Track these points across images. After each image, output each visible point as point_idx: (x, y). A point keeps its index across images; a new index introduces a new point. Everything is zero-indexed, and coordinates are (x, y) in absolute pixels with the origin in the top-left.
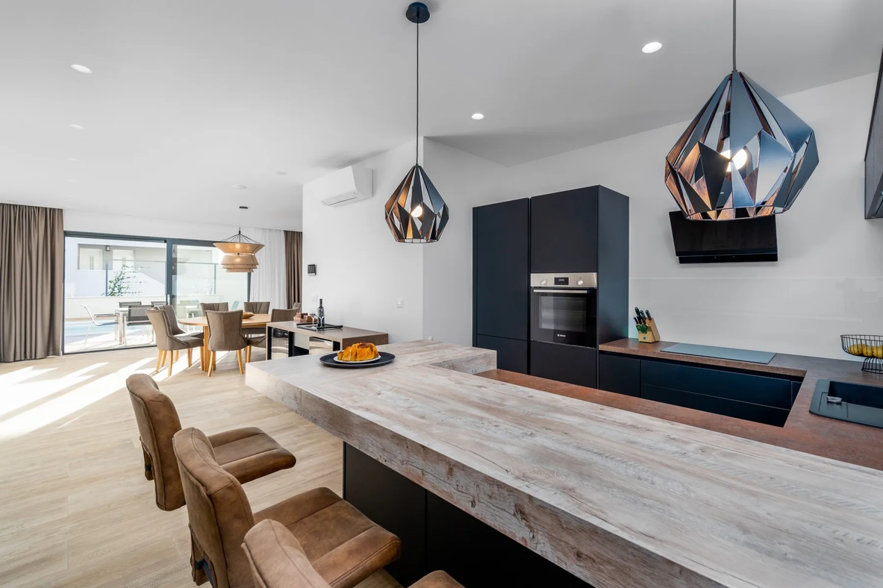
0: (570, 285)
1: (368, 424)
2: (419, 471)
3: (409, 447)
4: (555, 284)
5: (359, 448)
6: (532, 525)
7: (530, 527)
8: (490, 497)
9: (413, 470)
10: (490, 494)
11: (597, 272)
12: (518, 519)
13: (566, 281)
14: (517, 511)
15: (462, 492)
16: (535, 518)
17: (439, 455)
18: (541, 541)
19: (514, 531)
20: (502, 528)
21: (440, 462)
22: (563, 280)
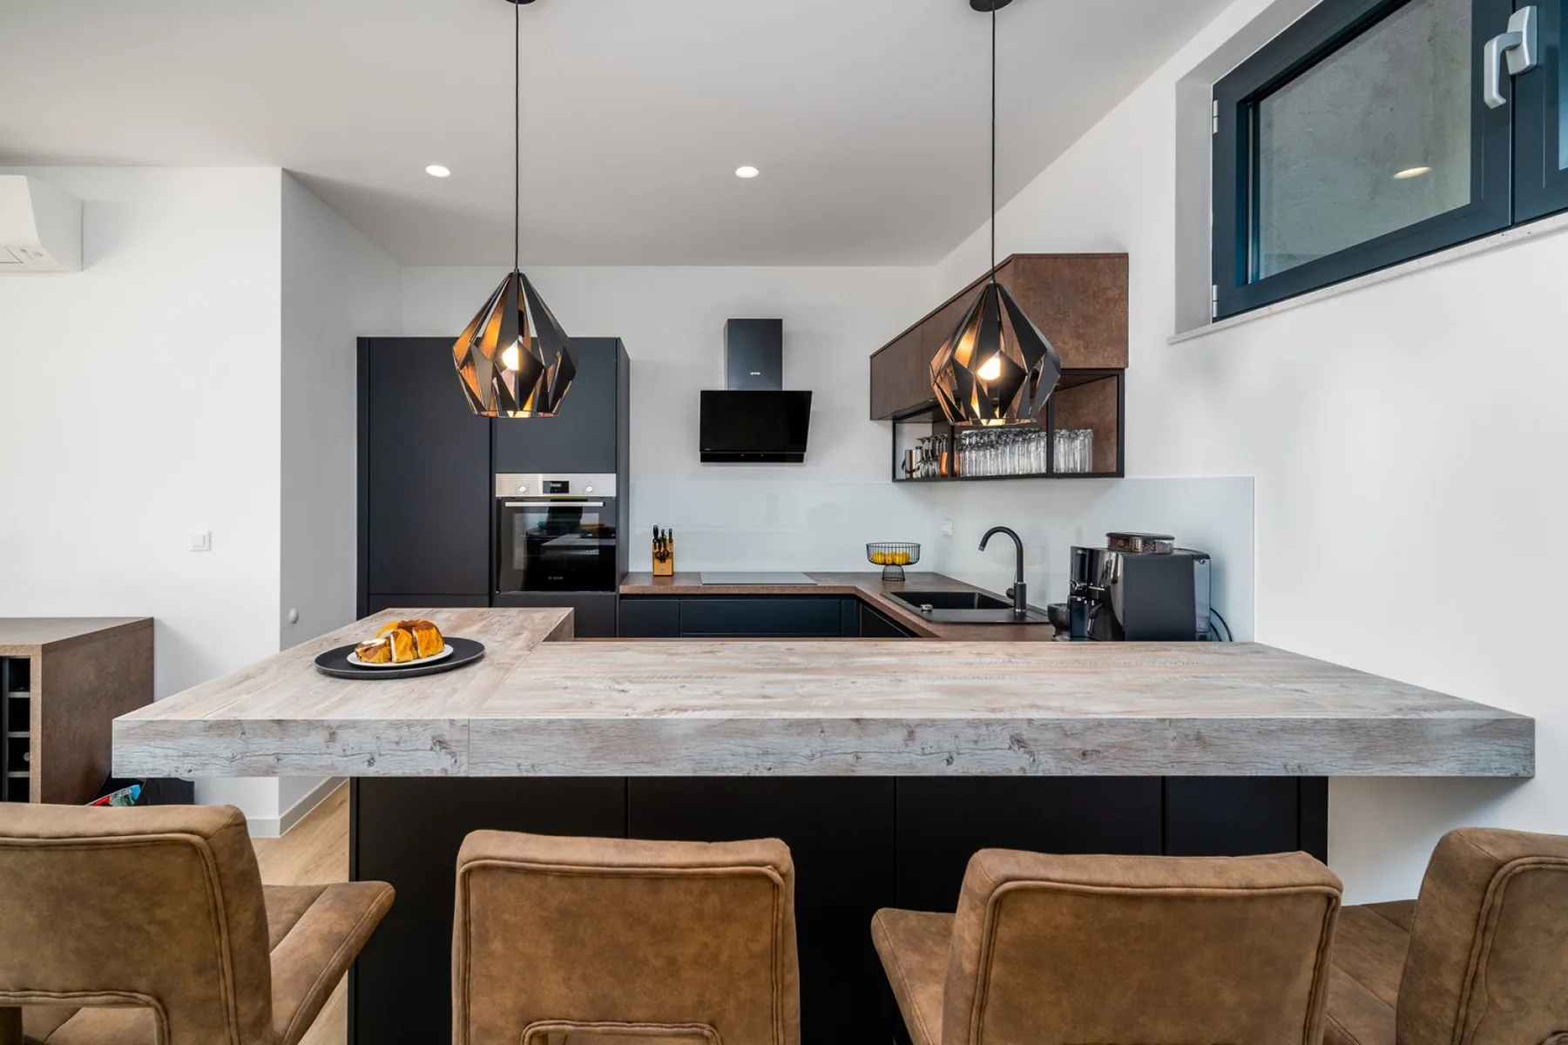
0: (571, 494)
1: (722, 724)
2: (850, 758)
3: (826, 729)
4: (544, 492)
5: (695, 772)
6: (1033, 748)
7: (1029, 752)
8: (976, 742)
9: (835, 760)
10: (975, 738)
11: (616, 472)
12: (1014, 750)
13: (565, 487)
14: (1013, 743)
15: (931, 754)
16: (1036, 740)
17: (887, 722)
18: (1043, 761)
19: (1009, 767)
20: (993, 771)
21: (890, 729)
22: (559, 485)
